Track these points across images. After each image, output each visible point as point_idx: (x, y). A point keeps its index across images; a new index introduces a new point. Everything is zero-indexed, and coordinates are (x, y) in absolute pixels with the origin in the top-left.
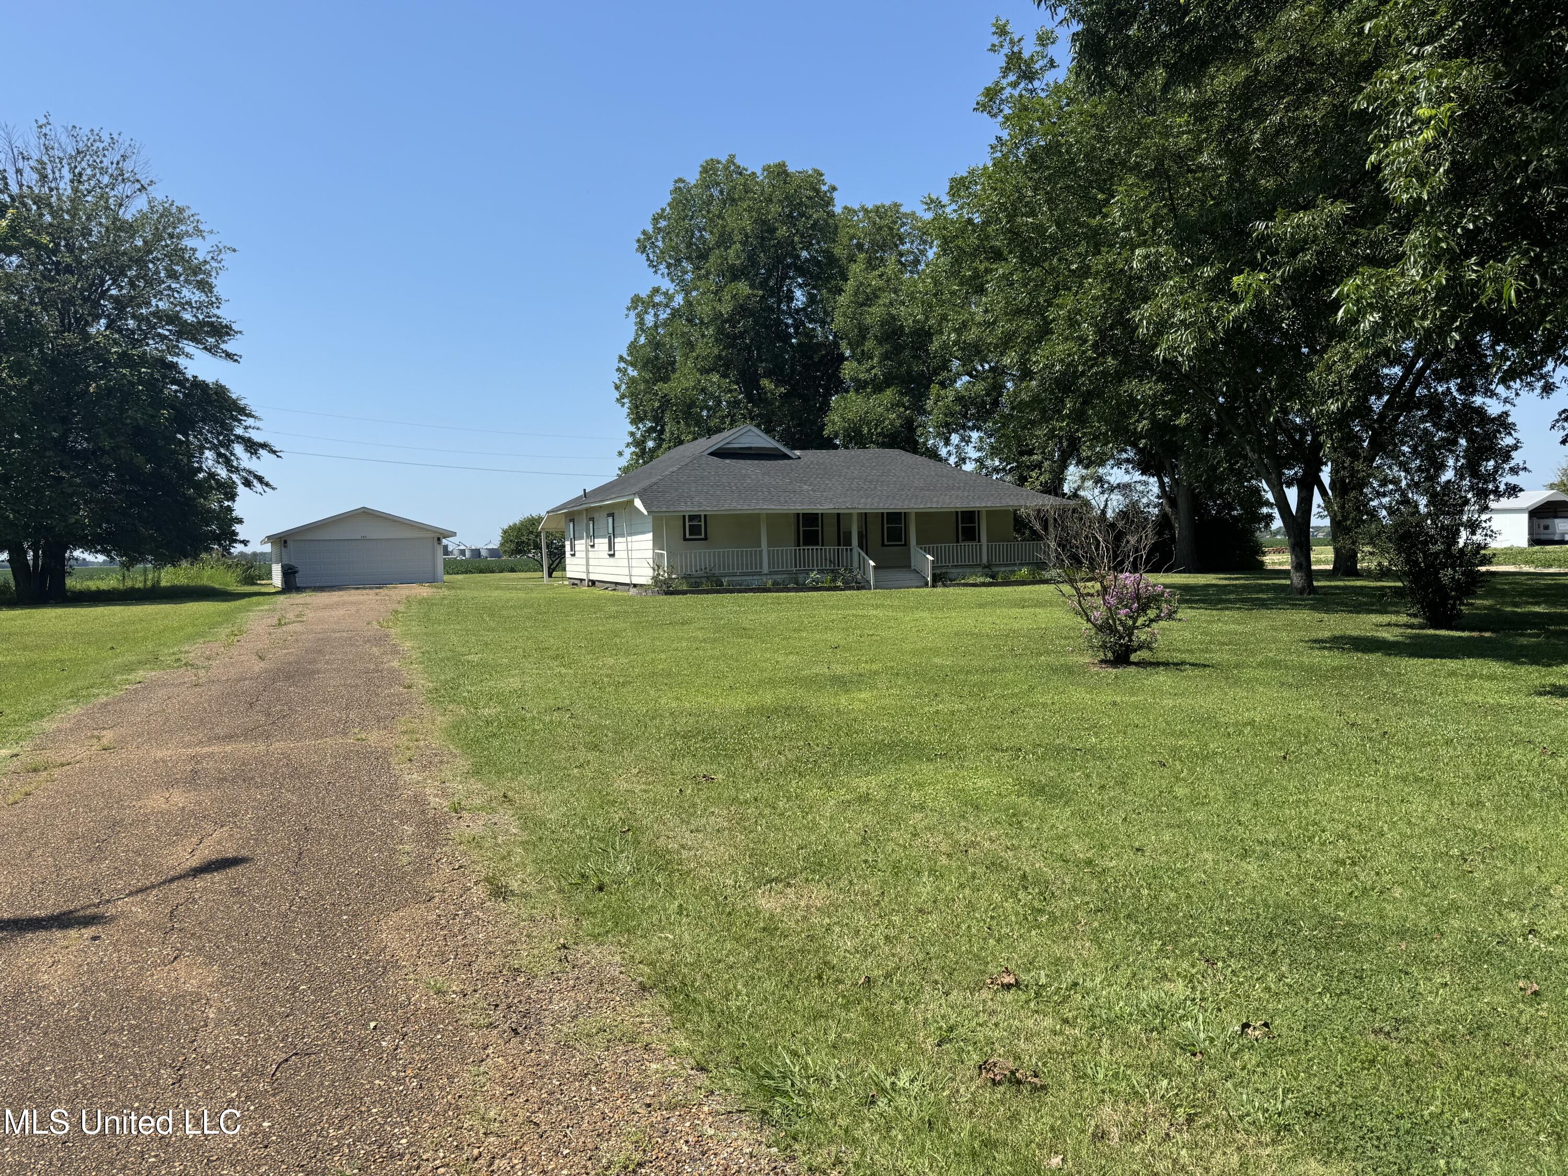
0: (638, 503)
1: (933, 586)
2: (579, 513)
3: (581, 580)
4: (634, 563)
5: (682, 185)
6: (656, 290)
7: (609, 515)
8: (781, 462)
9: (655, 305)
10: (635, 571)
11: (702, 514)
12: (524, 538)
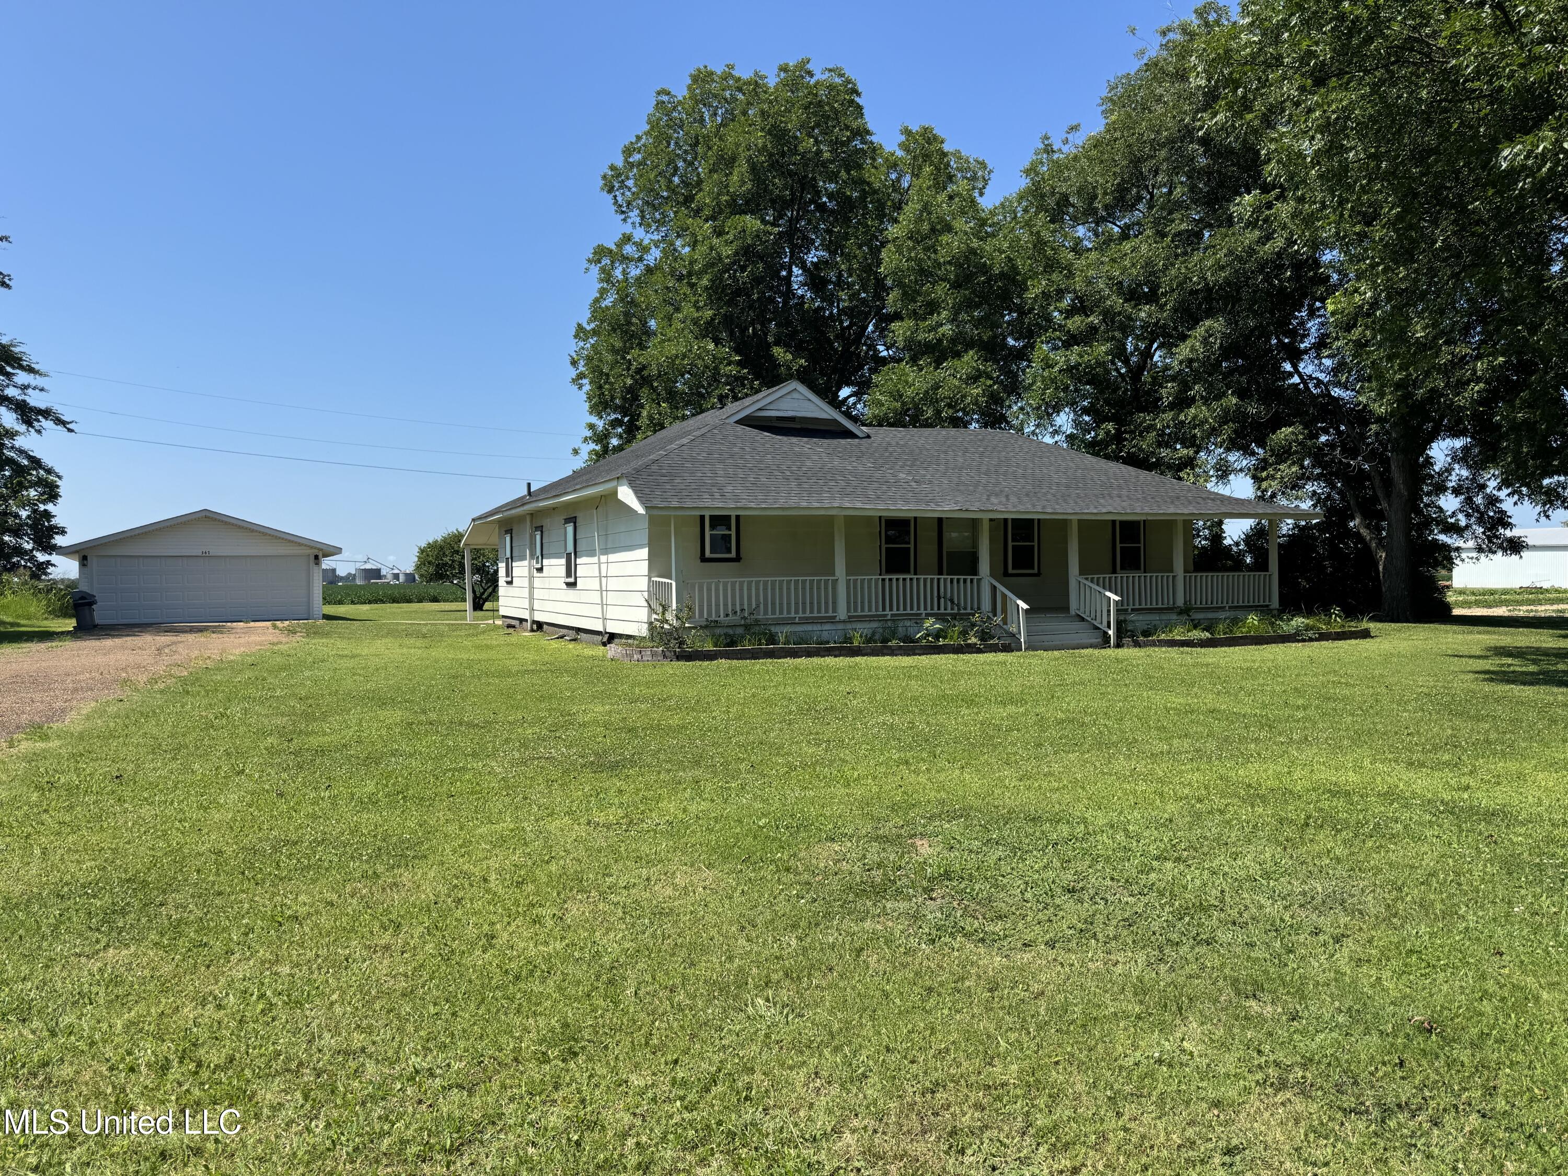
0: (626, 494)
1: (1118, 645)
2: (520, 519)
3: (521, 620)
4: (611, 598)
5: (665, 98)
6: (627, 239)
7: (567, 521)
8: (843, 441)
9: (626, 259)
10: (611, 613)
11: (733, 514)
12: (447, 559)
